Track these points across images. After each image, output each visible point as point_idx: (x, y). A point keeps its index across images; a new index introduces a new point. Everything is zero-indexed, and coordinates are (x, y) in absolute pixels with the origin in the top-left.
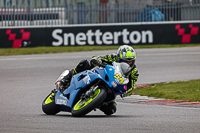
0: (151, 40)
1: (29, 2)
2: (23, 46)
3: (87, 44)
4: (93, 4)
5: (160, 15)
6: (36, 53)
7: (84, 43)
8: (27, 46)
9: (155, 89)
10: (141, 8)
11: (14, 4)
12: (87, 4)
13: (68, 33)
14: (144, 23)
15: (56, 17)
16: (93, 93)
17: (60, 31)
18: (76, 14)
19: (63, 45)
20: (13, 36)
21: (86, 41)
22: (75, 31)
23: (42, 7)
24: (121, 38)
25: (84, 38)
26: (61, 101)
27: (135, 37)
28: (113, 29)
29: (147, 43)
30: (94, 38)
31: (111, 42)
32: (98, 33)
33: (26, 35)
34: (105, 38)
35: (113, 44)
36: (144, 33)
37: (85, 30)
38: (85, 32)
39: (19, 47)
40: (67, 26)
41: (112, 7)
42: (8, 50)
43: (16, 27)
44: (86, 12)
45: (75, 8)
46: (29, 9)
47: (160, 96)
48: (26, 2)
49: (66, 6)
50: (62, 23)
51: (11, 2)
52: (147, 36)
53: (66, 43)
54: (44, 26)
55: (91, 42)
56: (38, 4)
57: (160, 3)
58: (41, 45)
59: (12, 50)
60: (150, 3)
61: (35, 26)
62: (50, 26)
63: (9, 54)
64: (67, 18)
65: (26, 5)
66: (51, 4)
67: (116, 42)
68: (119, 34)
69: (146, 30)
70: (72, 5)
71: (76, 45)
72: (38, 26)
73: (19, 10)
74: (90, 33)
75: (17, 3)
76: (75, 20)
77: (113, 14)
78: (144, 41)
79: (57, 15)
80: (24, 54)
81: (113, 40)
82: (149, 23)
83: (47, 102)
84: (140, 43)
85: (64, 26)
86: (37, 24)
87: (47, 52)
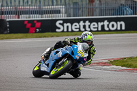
0: (123, 28)
1: (40, 2)
2: (36, 32)
3: (80, 31)
4: (84, 3)
5: (130, 11)
6: (45, 37)
7: (78, 30)
8: (39, 32)
9: (126, 61)
10: (117, 6)
11: (30, 3)
12: (80, 3)
13: (67, 23)
14: (119, 16)
15: (58, 12)
16: (63, 63)
17: (61, 22)
18: (72, 10)
19: (63, 31)
20: (29, 25)
21: (79, 28)
22: (72, 22)
23: (49, 5)
24: (103, 26)
25: (78, 27)
26: (44, 68)
27: (113, 26)
28: (97, 21)
29: (121, 30)
30: (84, 27)
31: (96, 29)
32: (87, 23)
33: (38, 25)
34: (92, 26)
35: (98, 31)
36: (119, 23)
37: (78, 21)
38: (79, 23)
39: (33, 33)
40: (66, 18)
41: (97, 6)
42: (25, 34)
43: (31, 19)
44: (79, 9)
45: (72, 6)
46: (40, 6)
47: (130, 66)
48: (38, 2)
49: (65, 5)
50: (63, 16)
51: (28, 2)
52: (121, 25)
53: (65, 30)
54: (50, 18)
55: (82, 29)
56: (46, 3)
57: (130, 3)
58: (48, 31)
59: (28, 34)
60: (123, 2)
61: (44, 19)
62: (54, 18)
63: (27, 37)
64: (66, 13)
65: (38, 4)
66: (55, 3)
67: (100, 29)
68: (102, 23)
69: (120, 21)
70: (69, 4)
71: (72, 31)
72: (47, 18)
73: (33, 8)
74: (82, 23)
75: (32, 2)
76: (72, 14)
77: (98, 10)
78: (119, 28)
79: (60, 11)
80: (37, 37)
81: (97, 28)
82: (122, 16)
83: (35, 69)
84: (116, 30)
85: (64, 18)
86: (46, 17)
87: (52, 36)
